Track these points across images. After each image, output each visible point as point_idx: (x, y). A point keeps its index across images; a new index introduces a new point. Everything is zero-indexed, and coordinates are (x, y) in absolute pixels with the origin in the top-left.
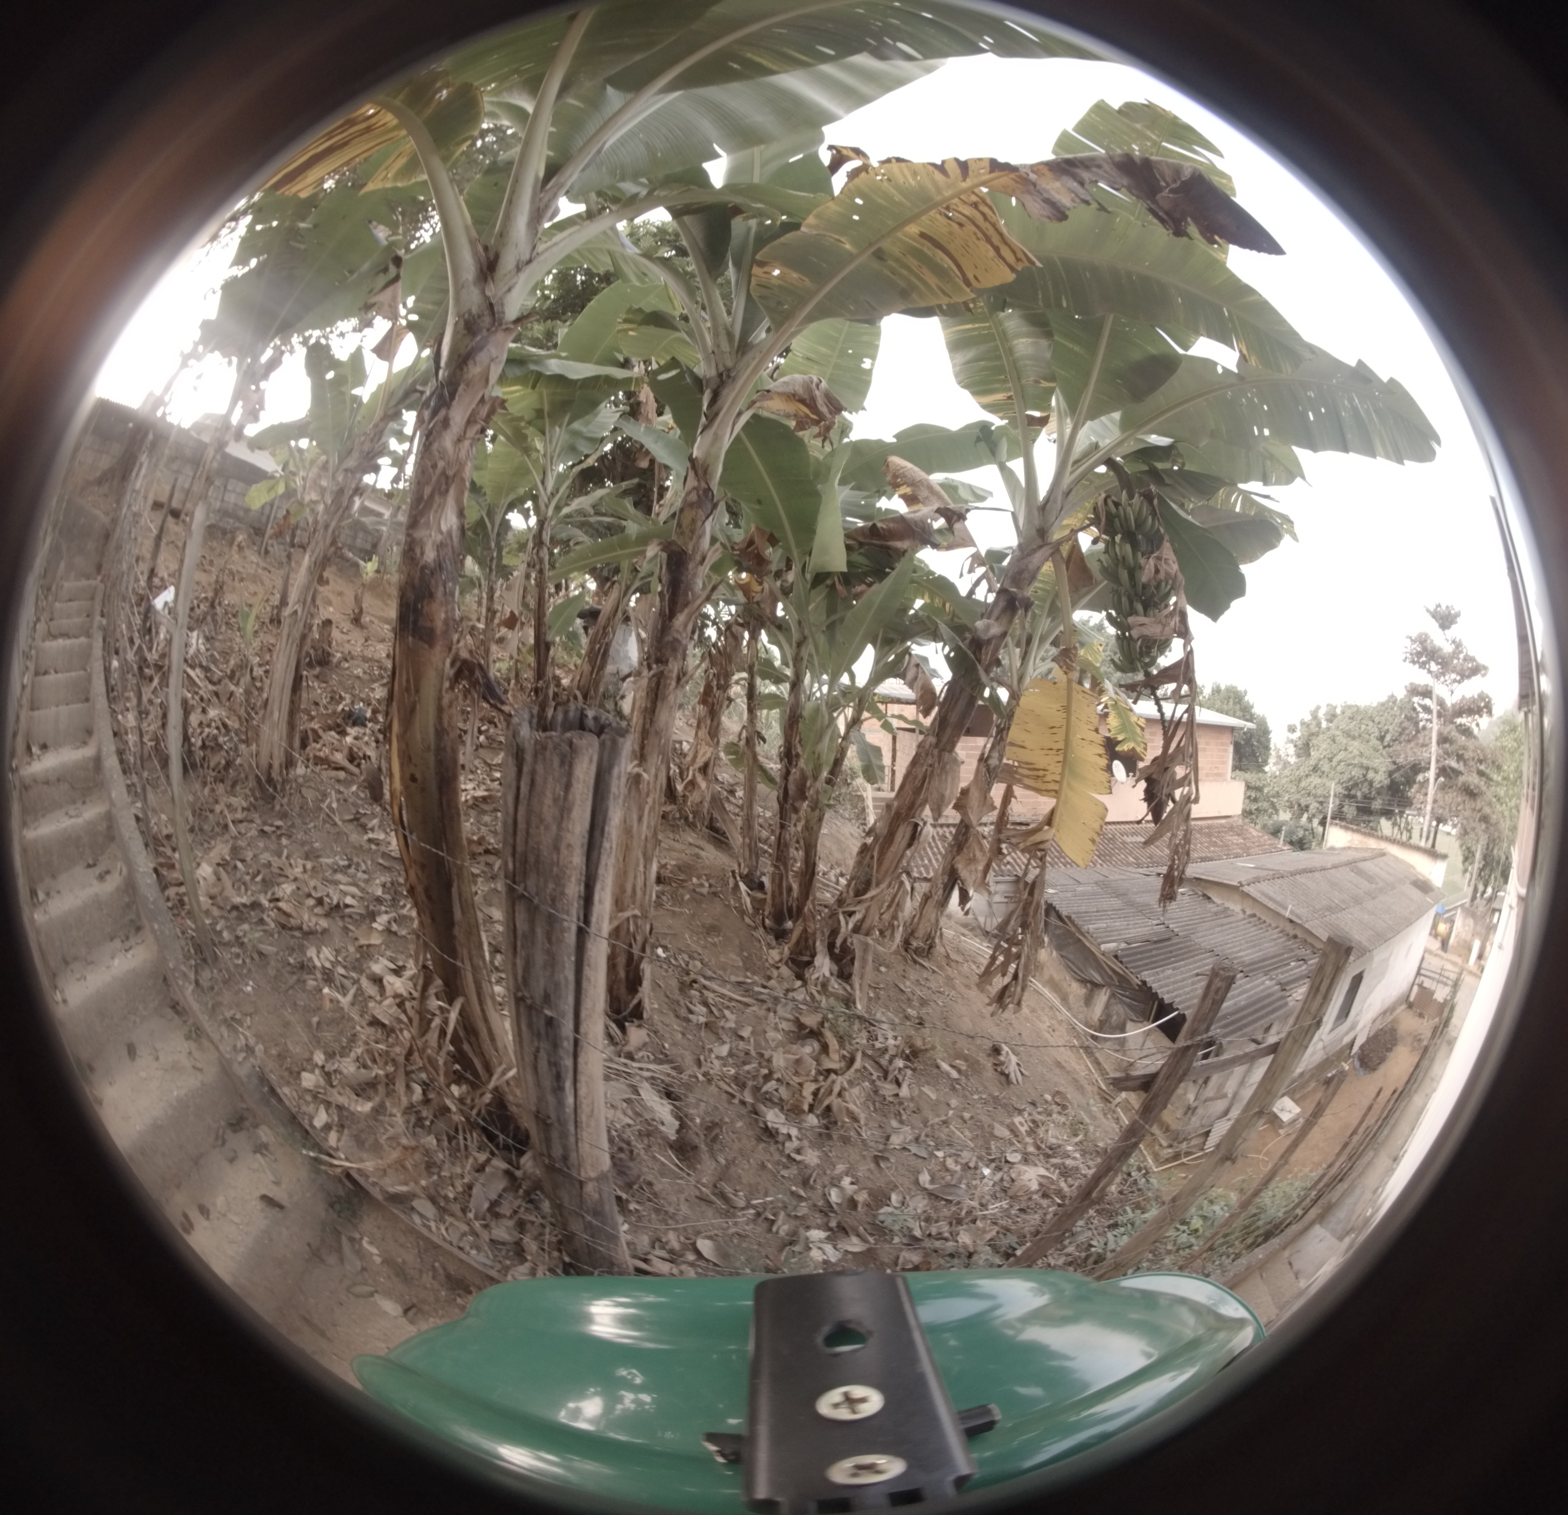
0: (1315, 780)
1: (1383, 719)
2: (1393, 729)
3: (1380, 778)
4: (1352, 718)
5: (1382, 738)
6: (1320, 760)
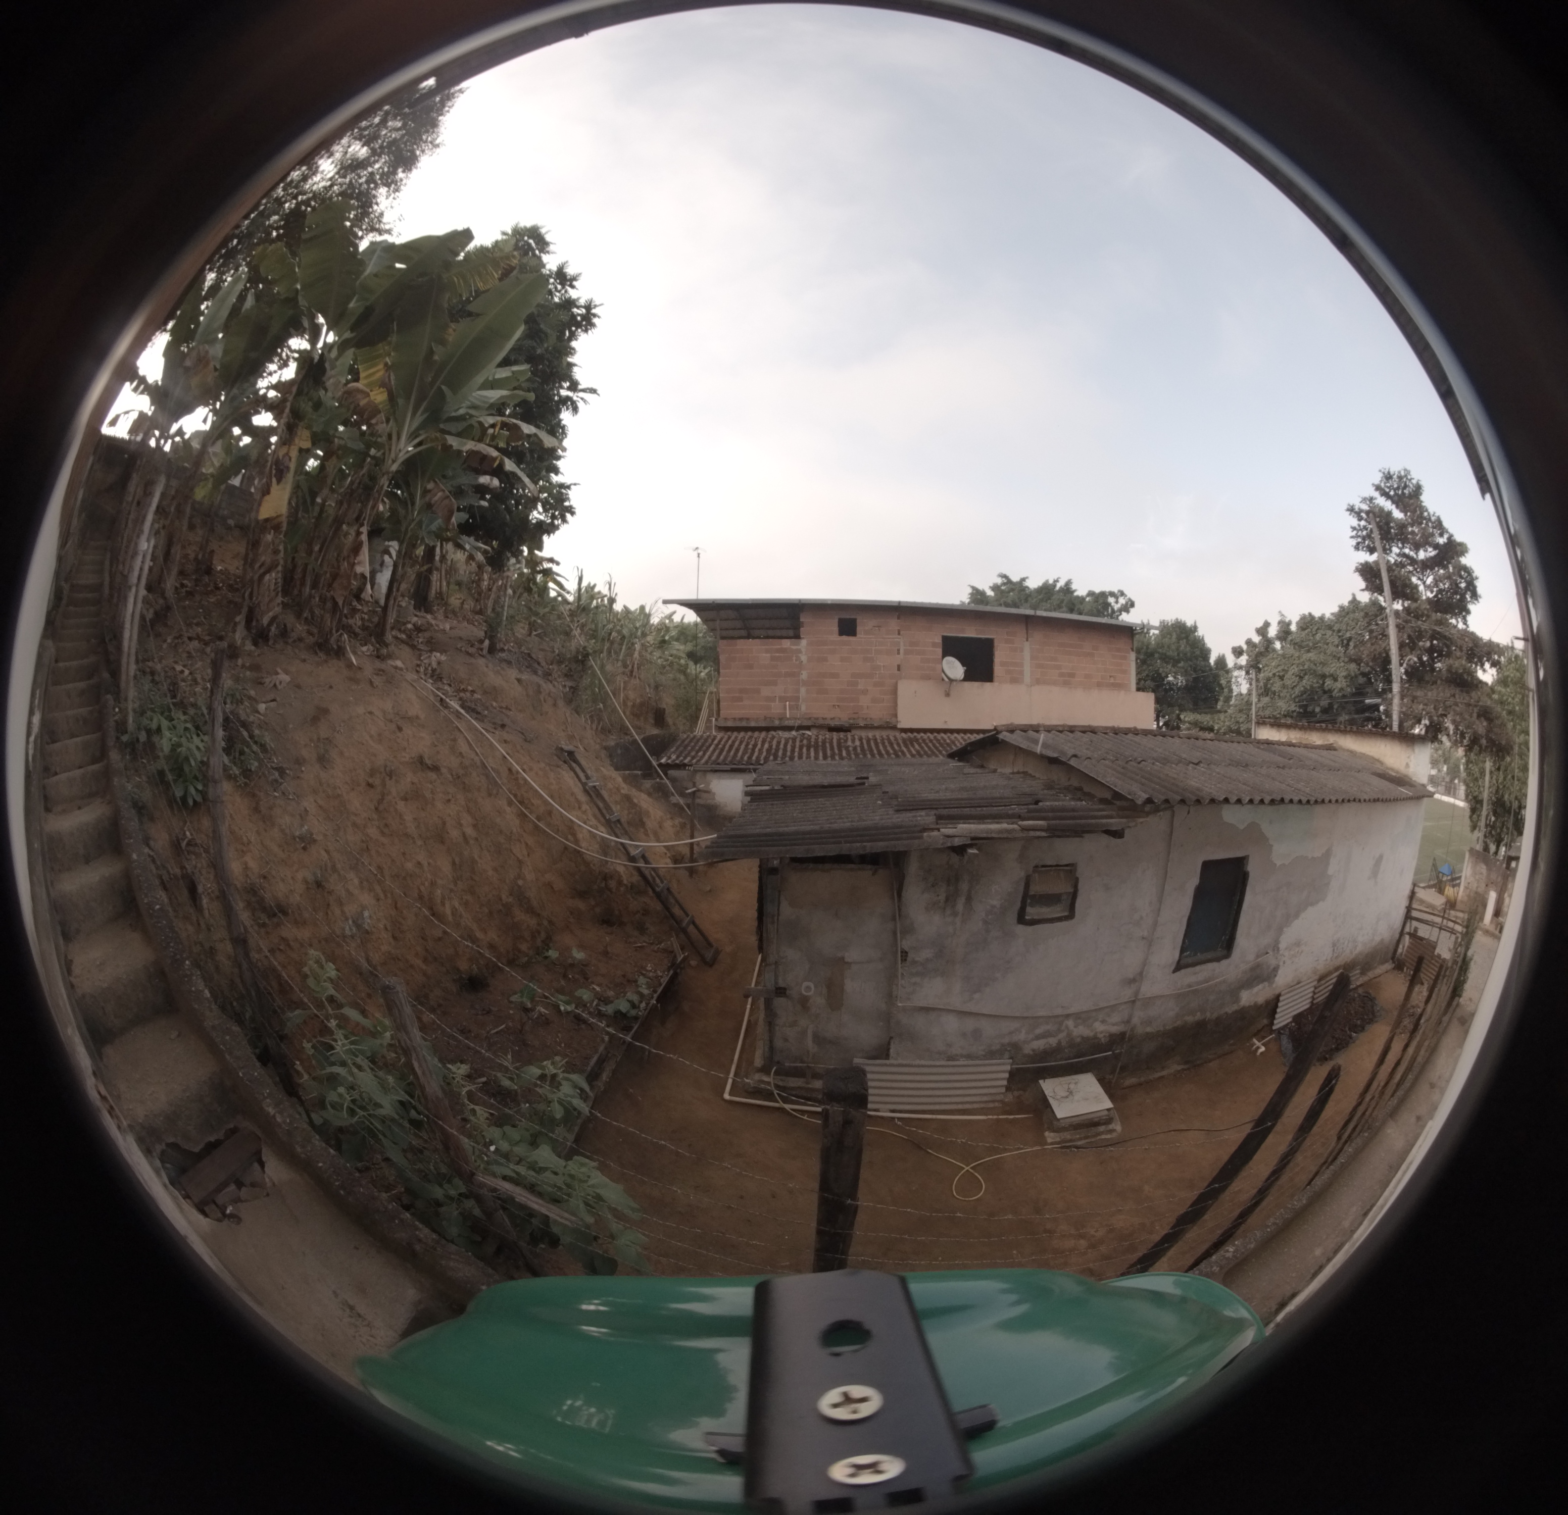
1: (1344, 626)
3: (1340, 686)
4: (1306, 629)
5: (1344, 647)
6: (1268, 679)
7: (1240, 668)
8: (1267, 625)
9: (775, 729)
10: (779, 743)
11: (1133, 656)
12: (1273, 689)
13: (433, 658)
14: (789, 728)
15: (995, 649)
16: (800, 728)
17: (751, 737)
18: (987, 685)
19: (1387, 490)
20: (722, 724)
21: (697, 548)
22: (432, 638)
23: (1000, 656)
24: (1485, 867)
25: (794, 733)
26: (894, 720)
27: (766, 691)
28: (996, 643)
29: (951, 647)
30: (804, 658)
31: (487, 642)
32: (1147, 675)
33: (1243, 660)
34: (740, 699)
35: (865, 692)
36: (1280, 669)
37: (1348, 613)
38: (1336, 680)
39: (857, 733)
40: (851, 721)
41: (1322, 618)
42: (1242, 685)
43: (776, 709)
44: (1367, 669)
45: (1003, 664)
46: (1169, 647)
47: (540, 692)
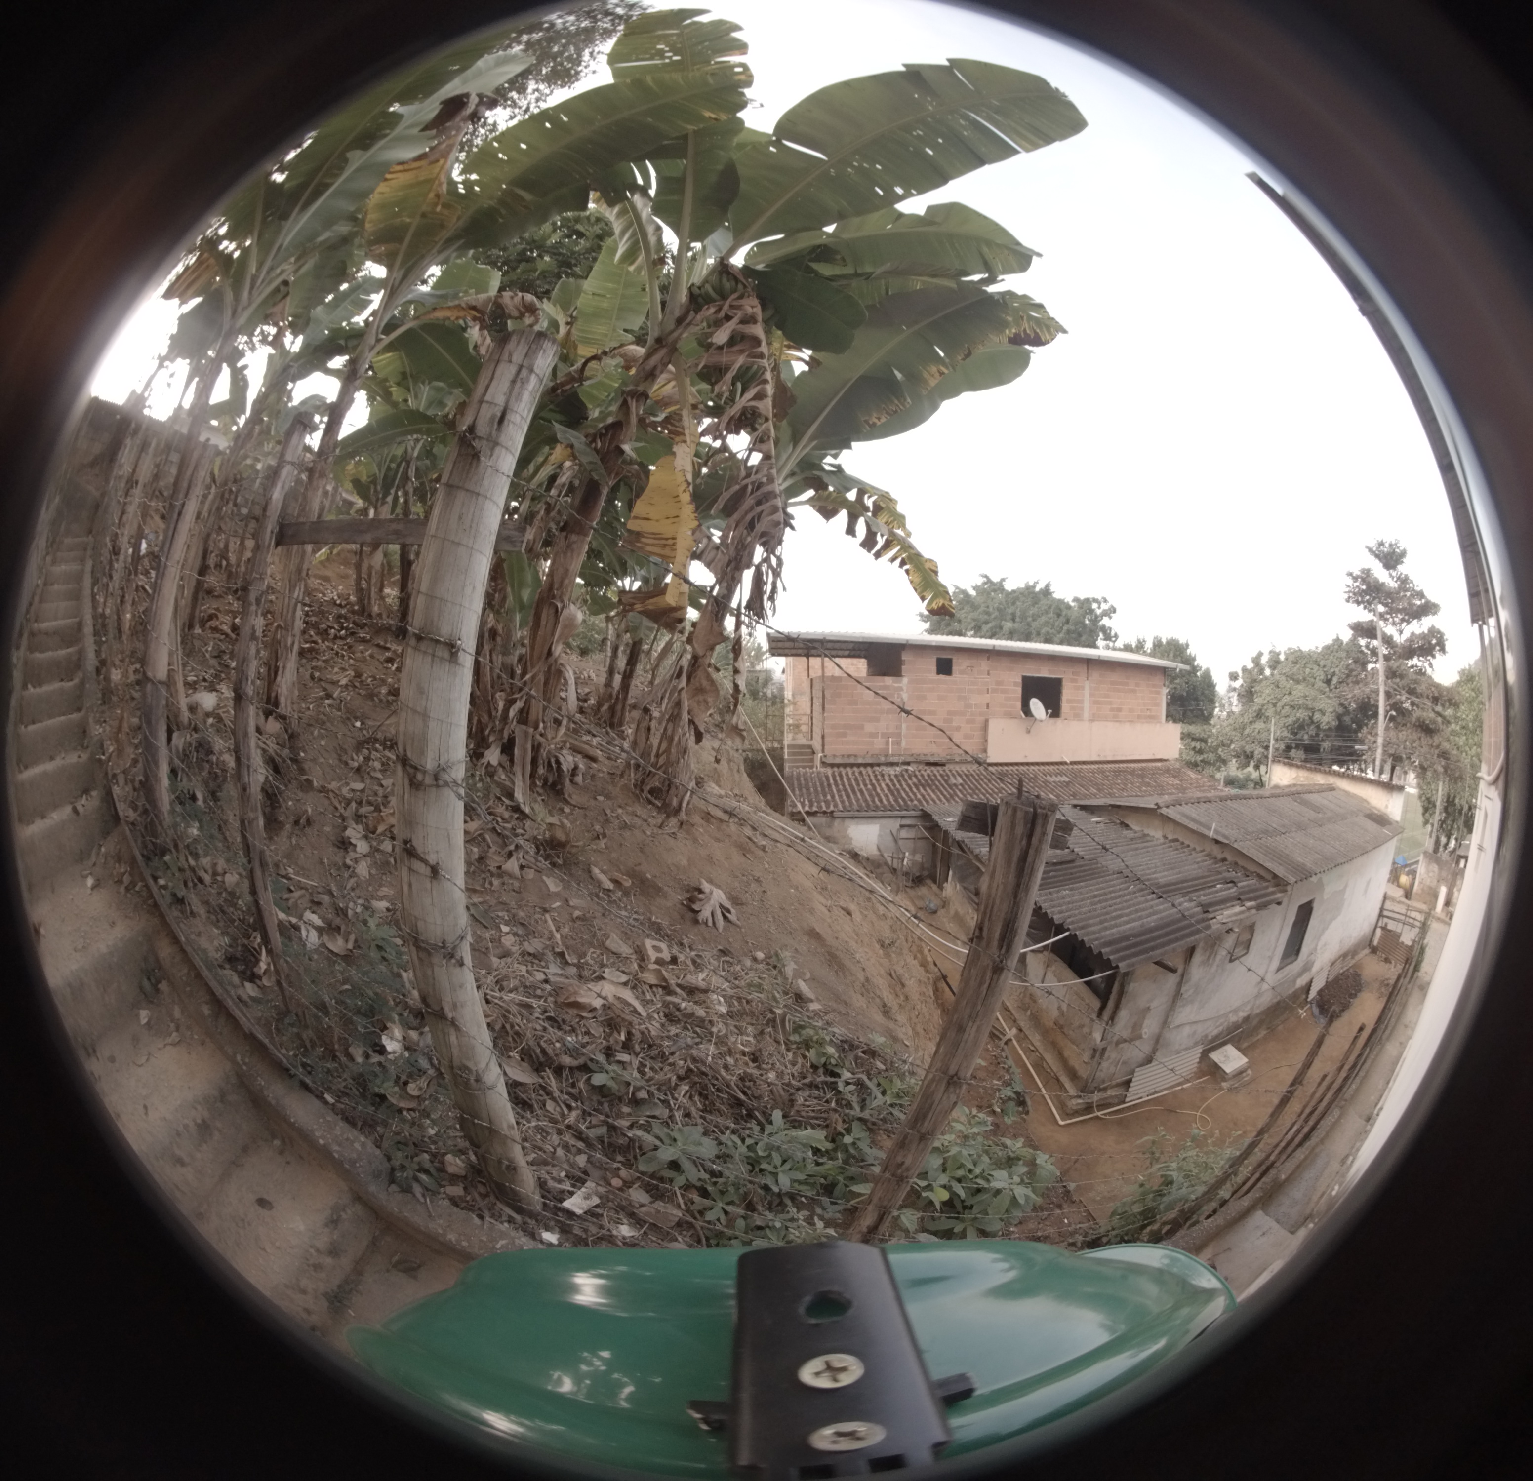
0: (1259, 725)
1: (1328, 663)
2: (1340, 671)
3: (1327, 720)
4: (1295, 663)
5: (1328, 682)
6: (1263, 705)
8: (1260, 654)
9: (879, 765)
10: (890, 778)
12: (1267, 714)
14: (892, 764)
15: (1063, 687)
16: (904, 763)
18: (1056, 720)
20: (830, 760)
23: (1067, 694)
24: (1436, 867)
25: (897, 769)
26: (984, 755)
27: (869, 727)
28: (1064, 683)
30: (905, 695)
34: (845, 735)
35: (958, 729)
36: (1273, 697)
37: (1332, 651)
38: (1323, 714)
39: (951, 767)
40: (949, 756)
41: (1309, 654)
43: (878, 744)
45: (1069, 701)
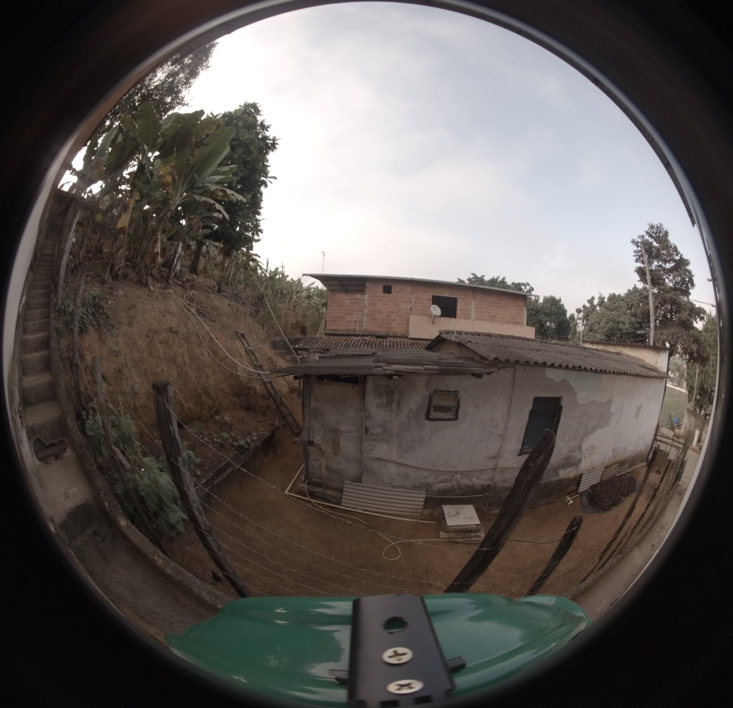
1: (630, 300)
2: (635, 302)
3: (626, 327)
4: (611, 300)
5: (629, 309)
6: (592, 324)
7: (580, 319)
8: (593, 298)
9: (351, 335)
10: (351, 341)
11: (525, 309)
12: (595, 329)
13: (191, 292)
14: (357, 335)
15: (458, 302)
16: (362, 335)
17: (339, 339)
18: (453, 319)
19: (652, 234)
20: (327, 332)
21: (323, 252)
22: (193, 284)
23: (460, 306)
24: (694, 418)
25: (360, 338)
26: (407, 334)
27: (348, 318)
28: (458, 300)
29: (436, 300)
30: (366, 303)
31: (217, 287)
32: (536, 322)
33: (582, 314)
34: (336, 321)
35: (394, 320)
36: (598, 319)
37: (632, 293)
38: (624, 324)
39: (389, 339)
40: (387, 333)
41: (619, 296)
42: (580, 328)
43: (352, 326)
44: (640, 320)
45: (461, 310)
46: (547, 308)
47: (239, 311)
